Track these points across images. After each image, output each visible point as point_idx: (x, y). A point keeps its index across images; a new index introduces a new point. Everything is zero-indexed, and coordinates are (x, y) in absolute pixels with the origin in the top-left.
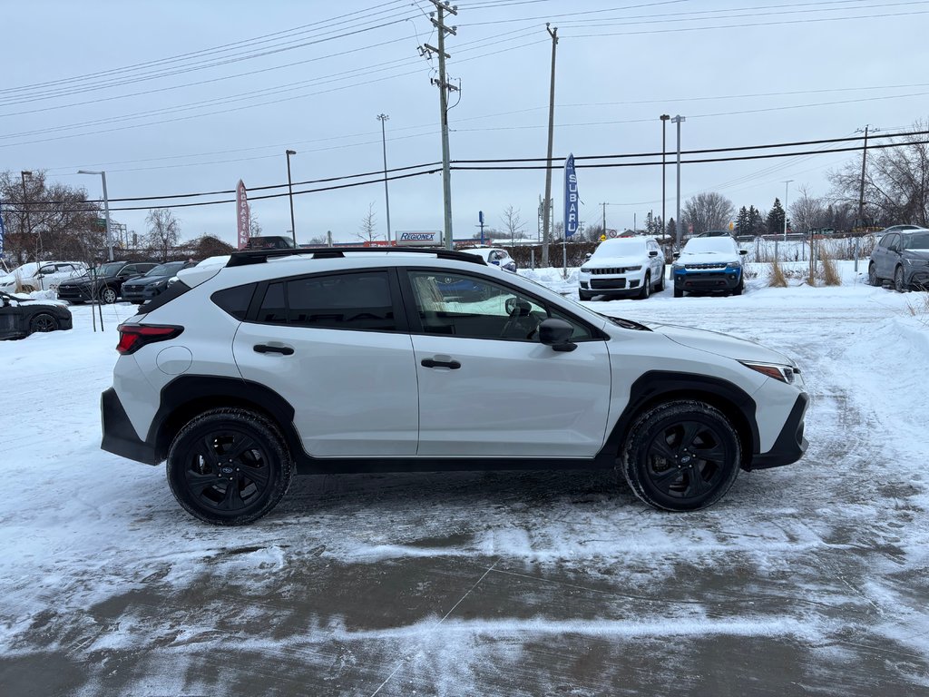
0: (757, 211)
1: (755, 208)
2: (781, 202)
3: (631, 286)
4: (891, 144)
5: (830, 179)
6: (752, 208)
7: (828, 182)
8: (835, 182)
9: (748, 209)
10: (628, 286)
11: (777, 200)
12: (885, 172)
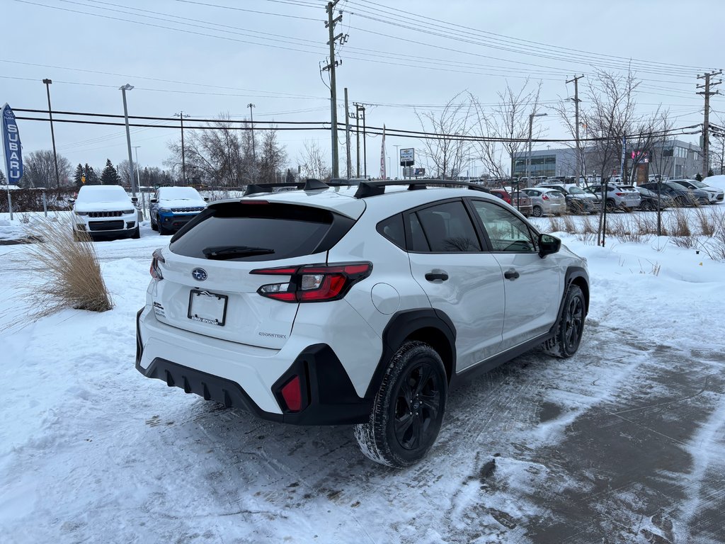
0: (91, 169)
1: (90, 166)
2: (112, 162)
3: (128, 227)
4: (208, 127)
5: (170, 148)
6: (87, 165)
7: (169, 150)
8: (174, 150)
9: (84, 166)
10: (125, 227)
11: (109, 161)
12: (207, 146)
